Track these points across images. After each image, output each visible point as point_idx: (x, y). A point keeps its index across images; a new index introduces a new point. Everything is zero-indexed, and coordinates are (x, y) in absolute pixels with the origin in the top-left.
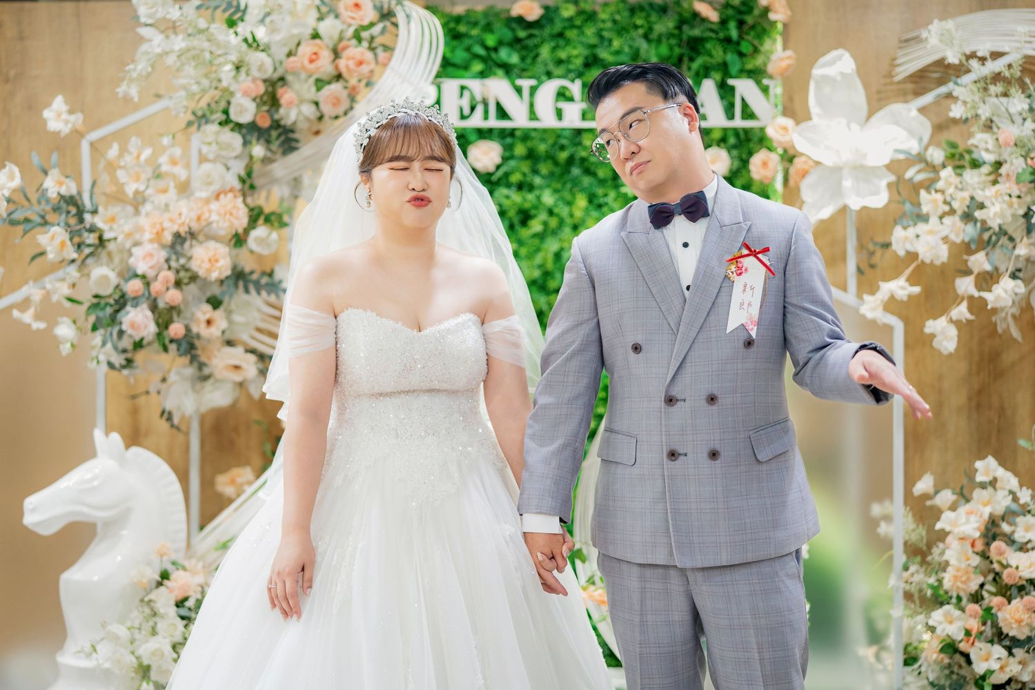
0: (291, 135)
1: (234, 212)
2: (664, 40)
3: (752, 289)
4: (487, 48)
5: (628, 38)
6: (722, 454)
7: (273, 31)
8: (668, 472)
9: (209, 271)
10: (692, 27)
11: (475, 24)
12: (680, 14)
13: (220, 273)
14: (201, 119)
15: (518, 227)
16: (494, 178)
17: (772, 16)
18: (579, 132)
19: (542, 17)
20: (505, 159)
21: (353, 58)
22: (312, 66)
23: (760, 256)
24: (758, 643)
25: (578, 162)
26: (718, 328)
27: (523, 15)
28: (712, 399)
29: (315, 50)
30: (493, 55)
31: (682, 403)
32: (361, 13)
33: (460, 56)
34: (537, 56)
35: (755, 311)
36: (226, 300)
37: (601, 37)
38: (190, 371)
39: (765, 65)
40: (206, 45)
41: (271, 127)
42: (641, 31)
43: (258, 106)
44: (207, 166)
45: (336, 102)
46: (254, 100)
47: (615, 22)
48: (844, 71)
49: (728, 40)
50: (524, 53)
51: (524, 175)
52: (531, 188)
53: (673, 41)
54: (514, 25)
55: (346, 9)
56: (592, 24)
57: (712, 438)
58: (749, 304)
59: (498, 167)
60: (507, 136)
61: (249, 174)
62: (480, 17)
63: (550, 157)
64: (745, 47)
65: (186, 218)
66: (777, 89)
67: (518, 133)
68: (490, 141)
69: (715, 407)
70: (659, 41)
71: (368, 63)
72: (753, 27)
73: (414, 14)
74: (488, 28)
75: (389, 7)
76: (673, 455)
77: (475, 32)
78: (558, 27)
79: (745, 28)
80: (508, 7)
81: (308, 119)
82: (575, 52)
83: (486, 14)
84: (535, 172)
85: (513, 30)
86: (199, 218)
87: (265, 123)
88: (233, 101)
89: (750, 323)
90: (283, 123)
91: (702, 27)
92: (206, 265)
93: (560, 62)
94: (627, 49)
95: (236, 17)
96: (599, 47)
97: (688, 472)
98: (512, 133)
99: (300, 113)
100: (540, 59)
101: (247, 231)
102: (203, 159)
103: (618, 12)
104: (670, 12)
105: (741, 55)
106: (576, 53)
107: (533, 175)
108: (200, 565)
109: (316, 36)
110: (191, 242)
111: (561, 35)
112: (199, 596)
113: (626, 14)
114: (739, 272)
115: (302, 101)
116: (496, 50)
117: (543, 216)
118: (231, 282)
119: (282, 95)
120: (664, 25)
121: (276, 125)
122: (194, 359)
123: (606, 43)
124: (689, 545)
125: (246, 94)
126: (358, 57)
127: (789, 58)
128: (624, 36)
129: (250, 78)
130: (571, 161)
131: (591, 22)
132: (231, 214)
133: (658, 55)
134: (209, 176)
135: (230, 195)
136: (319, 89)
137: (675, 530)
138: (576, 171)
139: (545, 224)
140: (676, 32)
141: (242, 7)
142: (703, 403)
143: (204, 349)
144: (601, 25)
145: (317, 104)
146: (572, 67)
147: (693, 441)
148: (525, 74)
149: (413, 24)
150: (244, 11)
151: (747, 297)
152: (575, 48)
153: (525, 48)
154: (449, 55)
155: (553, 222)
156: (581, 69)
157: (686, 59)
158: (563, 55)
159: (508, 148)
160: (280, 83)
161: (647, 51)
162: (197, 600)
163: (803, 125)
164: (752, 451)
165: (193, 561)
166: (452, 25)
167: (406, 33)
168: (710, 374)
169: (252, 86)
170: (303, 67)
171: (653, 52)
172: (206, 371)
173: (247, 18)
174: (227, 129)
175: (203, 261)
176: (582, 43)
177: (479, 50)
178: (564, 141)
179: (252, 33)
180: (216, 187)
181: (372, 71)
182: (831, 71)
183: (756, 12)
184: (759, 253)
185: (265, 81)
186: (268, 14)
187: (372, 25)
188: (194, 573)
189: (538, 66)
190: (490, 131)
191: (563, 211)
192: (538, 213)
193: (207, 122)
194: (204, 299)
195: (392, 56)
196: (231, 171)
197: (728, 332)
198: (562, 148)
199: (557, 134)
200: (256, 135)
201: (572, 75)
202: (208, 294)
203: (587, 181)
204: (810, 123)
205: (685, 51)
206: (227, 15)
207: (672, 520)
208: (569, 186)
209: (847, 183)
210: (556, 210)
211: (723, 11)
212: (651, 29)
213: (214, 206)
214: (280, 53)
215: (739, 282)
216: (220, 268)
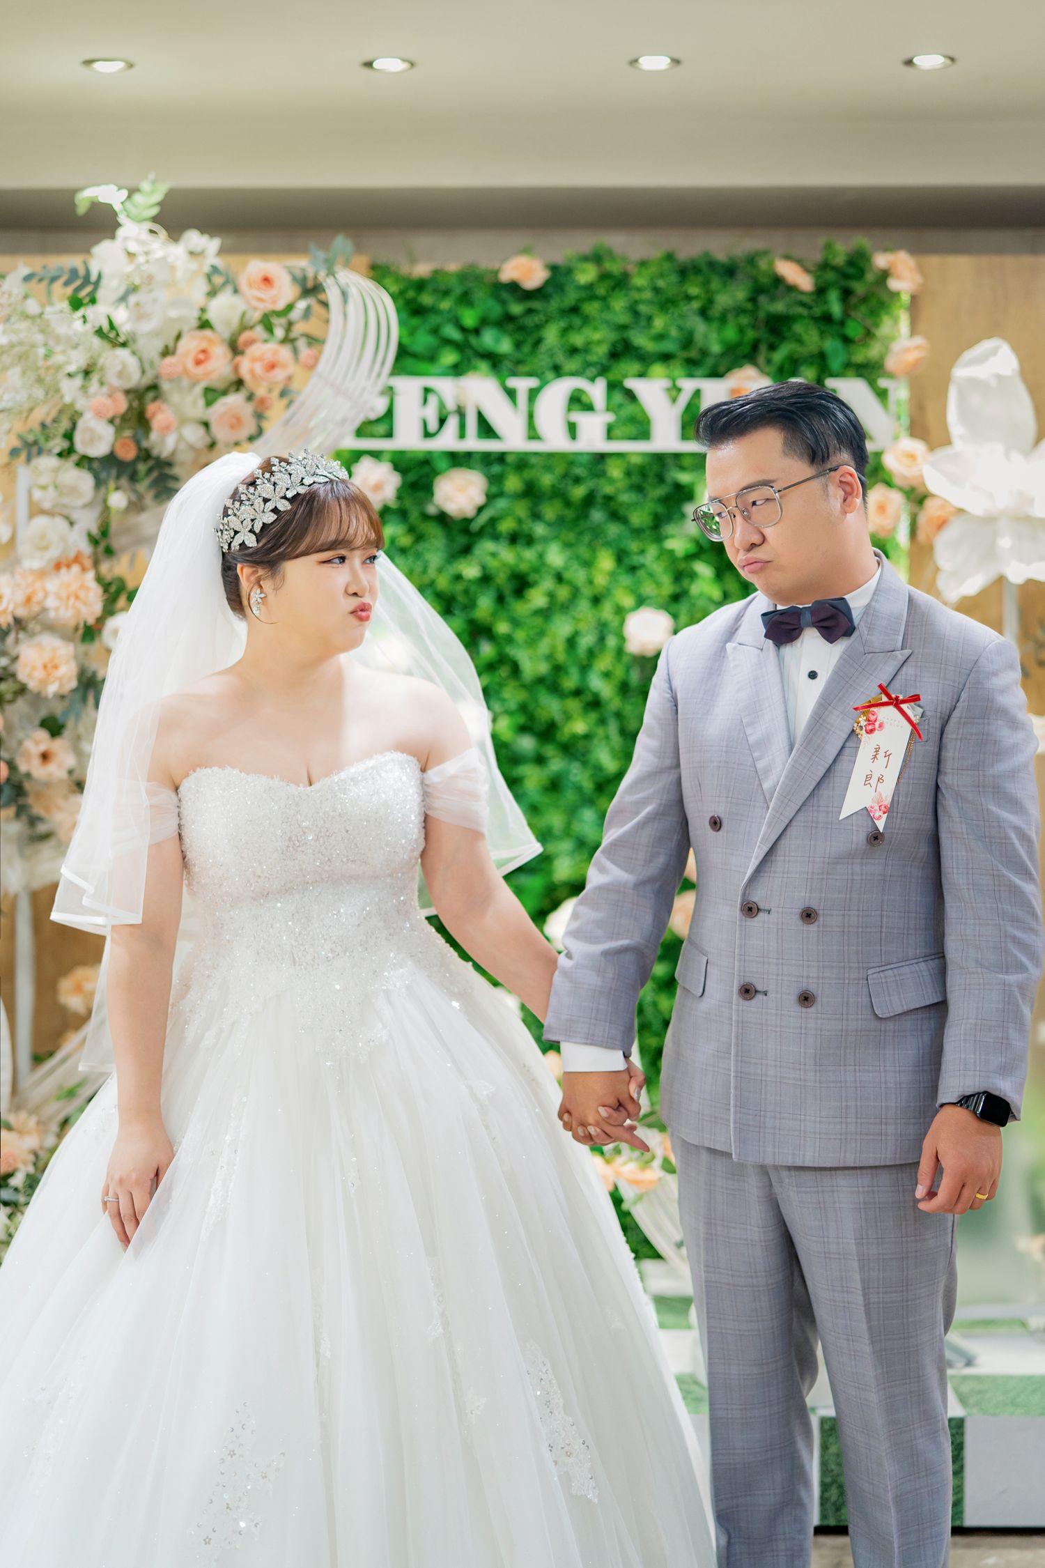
0: (167, 471)
1: (82, 594)
2: (730, 317)
3: (887, 755)
4: (463, 329)
5: (676, 314)
6: (819, 999)
7: (140, 314)
8: (738, 1015)
9: (44, 682)
10: (773, 298)
11: (446, 293)
12: (755, 280)
13: (61, 685)
14: (30, 448)
15: (510, 600)
16: (475, 526)
17: (893, 284)
18: (601, 458)
19: (548, 283)
20: (491, 498)
21: (261, 359)
22: (199, 370)
23: (904, 706)
24: (863, 1281)
25: (599, 500)
26: (830, 809)
27: (517, 281)
28: (808, 915)
29: (204, 345)
30: (473, 340)
31: (766, 914)
32: (273, 292)
33: (423, 341)
34: (538, 342)
35: (887, 791)
36: (70, 723)
37: (636, 314)
38: (15, 828)
39: (882, 358)
40: (39, 338)
41: (137, 459)
42: (696, 305)
43: (119, 430)
44: (41, 522)
45: (236, 422)
46: (111, 421)
47: (657, 290)
48: (1001, 373)
49: (827, 319)
50: (520, 337)
51: (520, 521)
52: (530, 540)
53: (745, 320)
54: (505, 295)
55: (250, 285)
56: (623, 293)
57: (805, 974)
58: (880, 779)
59: (480, 510)
60: (493, 464)
61: (105, 532)
62: (453, 282)
63: (558, 494)
64: (853, 330)
65: (8, 604)
66: (900, 392)
67: (509, 459)
68: (469, 470)
69: (813, 928)
70: (723, 319)
71: (284, 366)
72: (864, 299)
73: (353, 291)
74: (466, 299)
75: (316, 278)
76: (747, 991)
77: (445, 305)
78: (571, 298)
79: (853, 300)
80: (496, 266)
81: (192, 448)
82: (597, 336)
83: (463, 276)
84: (536, 516)
85: (503, 303)
86: (28, 600)
87: (128, 454)
88: (81, 424)
89: (877, 808)
90: (155, 452)
91: (788, 299)
92: (39, 674)
93: (573, 351)
94: (674, 333)
95: (83, 294)
96: (633, 328)
97: (767, 1020)
98: (501, 458)
99: (181, 438)
100: (543, 348)
101: (101, 621)
102: (36, 510)
103: (662, 275)
104: (740, 276)
105: (847, 340)
106: (598, 338)
107: (534, 521)
108: (32, 1121)
109: (204, 325)
110: (17, 634)
111: (575, 310)
112: (31, 1169)
113: (674, 278)
114: (870, 727)
115: (183, 421)
116: (477, 331)
117: (547, 584)
118: (78, 696)
119: (154, 414)
120: (731, 296)
121: (145, 455)
122: (21, 811)
123: (643, 323)
124: (757, 1129)
125: (98, 414)
126: (269, 357)
127: (917, 347)
128: (670, 311)
129: (105, 389)
130: (589, 500)
131: (621, 290)
132: (77, 597)
133: (723, 342)
134: (43, 537)
135: (76, 569)
136: (209, 403)
137: (738, 1104)
138: (597, 515)
139: (551, 595)
140: (749, 306)
141: (94, 277)
142: (796, 919)
143: (39, 795)
144: (636, 296)
145: (206, 425)
146: (592, 358)
147: (778, 975)
148: (523, 369)
149: (351, 307)
150: (97, 284)
151: (878, 768)
152: (595, 329)
153: (522, 329)
154: (406, 341)
155: (563, 593)
156: (604, 361)
157: (763, 348)
158: (578, 340)
159: (495, 480)
160: (151, 395)
161: (706, 336)
162: (28, 1176)
163: (942, 453)
164: (869, 999)
165: (23, 1115)
166: (411, 294)
167: (341, 318)
168: (809, 877)
169: (108, 402)
170: (185, 371)
171: (714, 336)
172: (42, 828)
173: (101, 294)
174: (70, 462)
175: (34, 668)
176: (607, 322)
177: (452, 332)
178: (579, 471)
179: (109, 317)
180: (54, 553)
181: (290, 378)
182: (982, 372)
183: (870, 277)
184: (904, 702)
185: (128, 392)
186: (133, 289)
187: (290, 307)
188: (21, 1133)
189: (541, 357)
190: (469, 455)
191: (578, 575)
192: (541, 577)
193: (40, 452)
194: (37, 721)
195: (320, 353)
196: (76, 527)
197: (841, 817)
198: (577, 480)
199: (568, 460)
200: (114, 472)
201: (592, 371)
202: (43, 713)
203: (613, 529)
204: (947, 451)
205: (762, 334)
206: (69, 290)
207: (736, 1088)
208: (586, 539)
209: (1005, 542)
210: (567, 575)
211: (819, 273)
212: (710, 301)
213: (53, 584)
214: (151, 348)
215: (868, 743)
216: (61, 679)
